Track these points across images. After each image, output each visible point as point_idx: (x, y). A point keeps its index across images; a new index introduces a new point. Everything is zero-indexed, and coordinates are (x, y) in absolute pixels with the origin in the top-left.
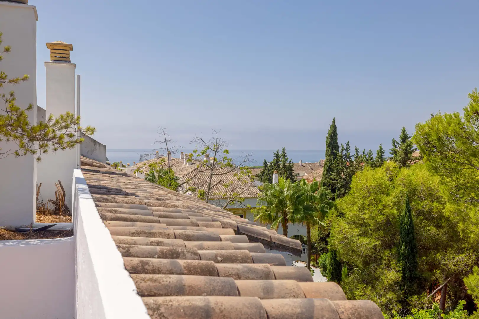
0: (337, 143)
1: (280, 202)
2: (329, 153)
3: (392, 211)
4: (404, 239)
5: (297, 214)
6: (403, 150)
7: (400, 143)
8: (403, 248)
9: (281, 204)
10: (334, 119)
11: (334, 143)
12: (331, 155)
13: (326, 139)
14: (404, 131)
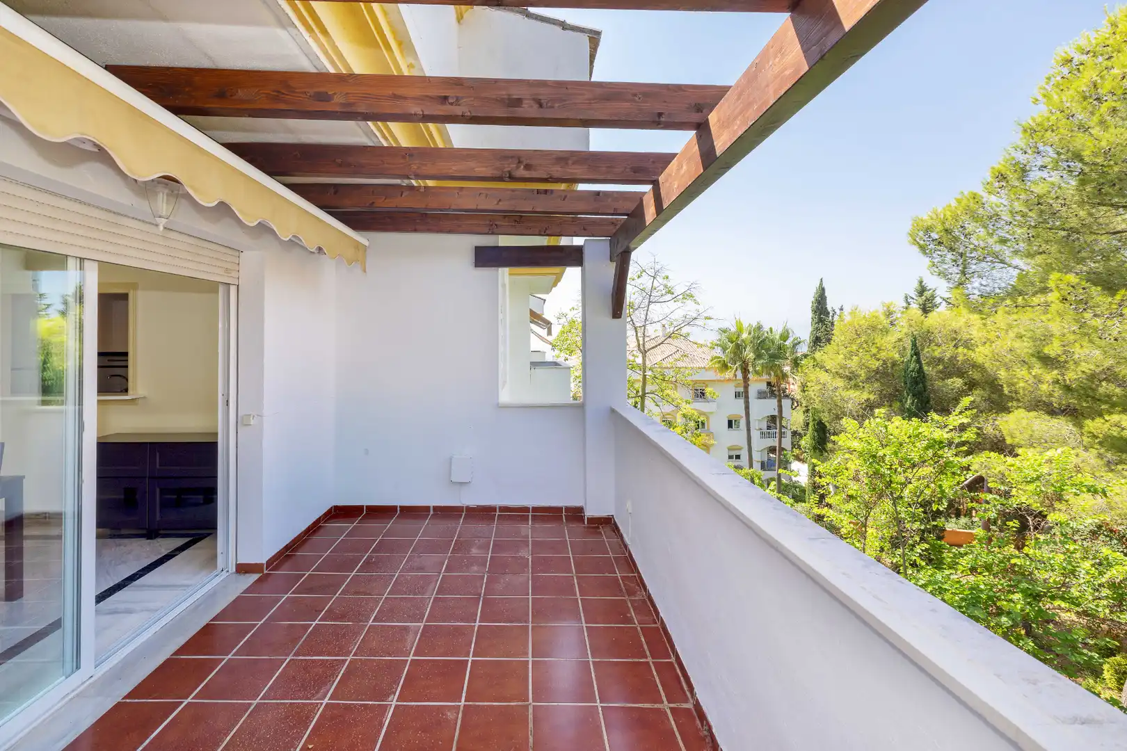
0: (826, 308)
1: (738, 346)
2: (816, 320)
3: (891, 354)
4: (909, 390)
5: (759, 360)
6: (920, 305)
7: (915, 298)
8: (909, 402)
9: (739, 348)
10: (821, 279)
11: (822, 308)
12: (818, 323)
13: (811, 304)
14: (921, 282)
